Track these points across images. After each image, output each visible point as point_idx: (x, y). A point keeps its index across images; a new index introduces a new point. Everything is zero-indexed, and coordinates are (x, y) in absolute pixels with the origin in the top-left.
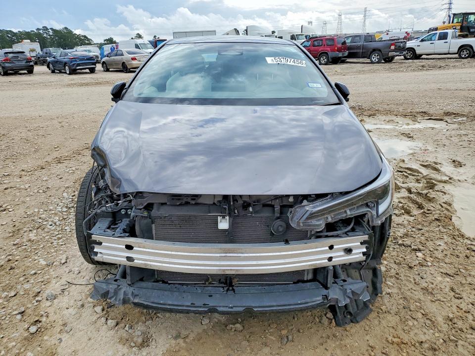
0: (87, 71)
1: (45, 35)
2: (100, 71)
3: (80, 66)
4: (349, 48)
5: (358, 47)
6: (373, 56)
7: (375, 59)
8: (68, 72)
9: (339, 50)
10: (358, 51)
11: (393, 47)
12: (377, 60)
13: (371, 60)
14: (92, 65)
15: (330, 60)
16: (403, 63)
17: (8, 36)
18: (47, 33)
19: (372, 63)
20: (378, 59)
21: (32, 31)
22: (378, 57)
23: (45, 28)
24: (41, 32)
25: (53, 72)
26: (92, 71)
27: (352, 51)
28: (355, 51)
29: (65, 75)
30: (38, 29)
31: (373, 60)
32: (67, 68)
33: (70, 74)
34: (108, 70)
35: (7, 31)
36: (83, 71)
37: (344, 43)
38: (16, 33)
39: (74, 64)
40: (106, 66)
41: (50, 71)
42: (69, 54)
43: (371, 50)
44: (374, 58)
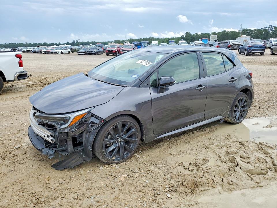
0: (259, 54)
1: (269, 31)
2: (268, 54)
3: (253, 51)
8: (246, 54)
14: (262, 50)
17: (247, 32)
18: (270, 29)
21: (262, 29)
23: (271, 26)
24: (267, 29)
25: (240, 53)
26: (262, 54)
29: (244, 56)
30: (266, 27)
32: (246, 51)
33: (246, 55)
34: (273, 54)
35: (248, 29)
36: (257, 54)
38: (252, 30)
39: (250, 50)
40: (273, 52)
41: (239, 53)
42: (249, 44)
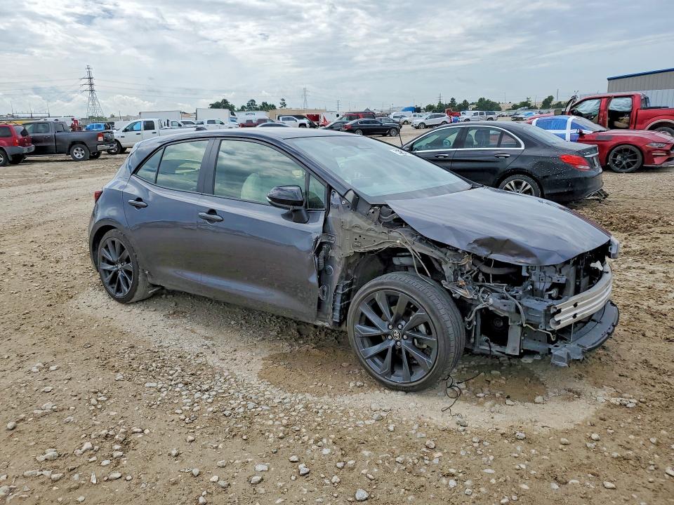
4: (34, 141)
5: (47, 139)
6: (75, 151)
7: (78, 155)
9: (22, 143)
10: (49, 144)
11: (101, 139)
12: (82, 156)
13: (73, 156)
15: (10, 159)
16: (107, 158)
19: (76, 160)
20: (83, 154)
22: (83, 152)
27: (38, 145)
28: (44, 144)
31: (76, 156)
37: (24, 133)
43: (69, 143)
44: (76, 154)
